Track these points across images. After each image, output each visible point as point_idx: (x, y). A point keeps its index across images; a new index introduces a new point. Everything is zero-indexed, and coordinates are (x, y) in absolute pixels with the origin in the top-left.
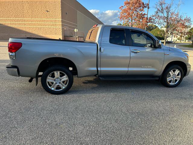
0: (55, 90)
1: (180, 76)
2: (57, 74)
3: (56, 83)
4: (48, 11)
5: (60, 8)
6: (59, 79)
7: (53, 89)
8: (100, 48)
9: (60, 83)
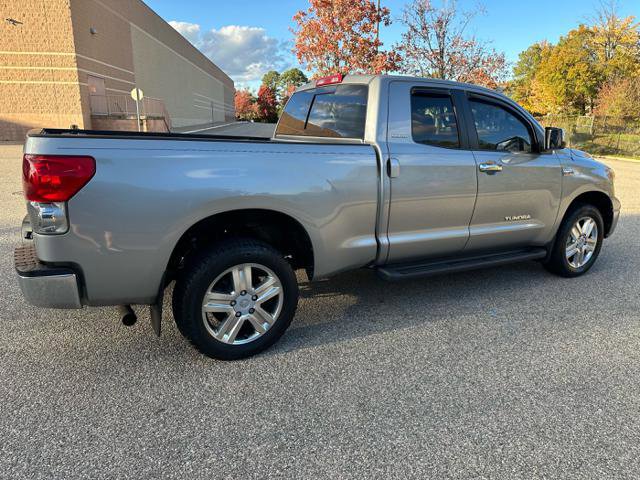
0: (236, 343)
1: (594, 240)
2: (242, 276)
3: (239, 314)
4: (14, 22)
5: (68, 13)
6: (249, 297)
7: (226, 338)
8: (389, 163)
9: (252, 311)
